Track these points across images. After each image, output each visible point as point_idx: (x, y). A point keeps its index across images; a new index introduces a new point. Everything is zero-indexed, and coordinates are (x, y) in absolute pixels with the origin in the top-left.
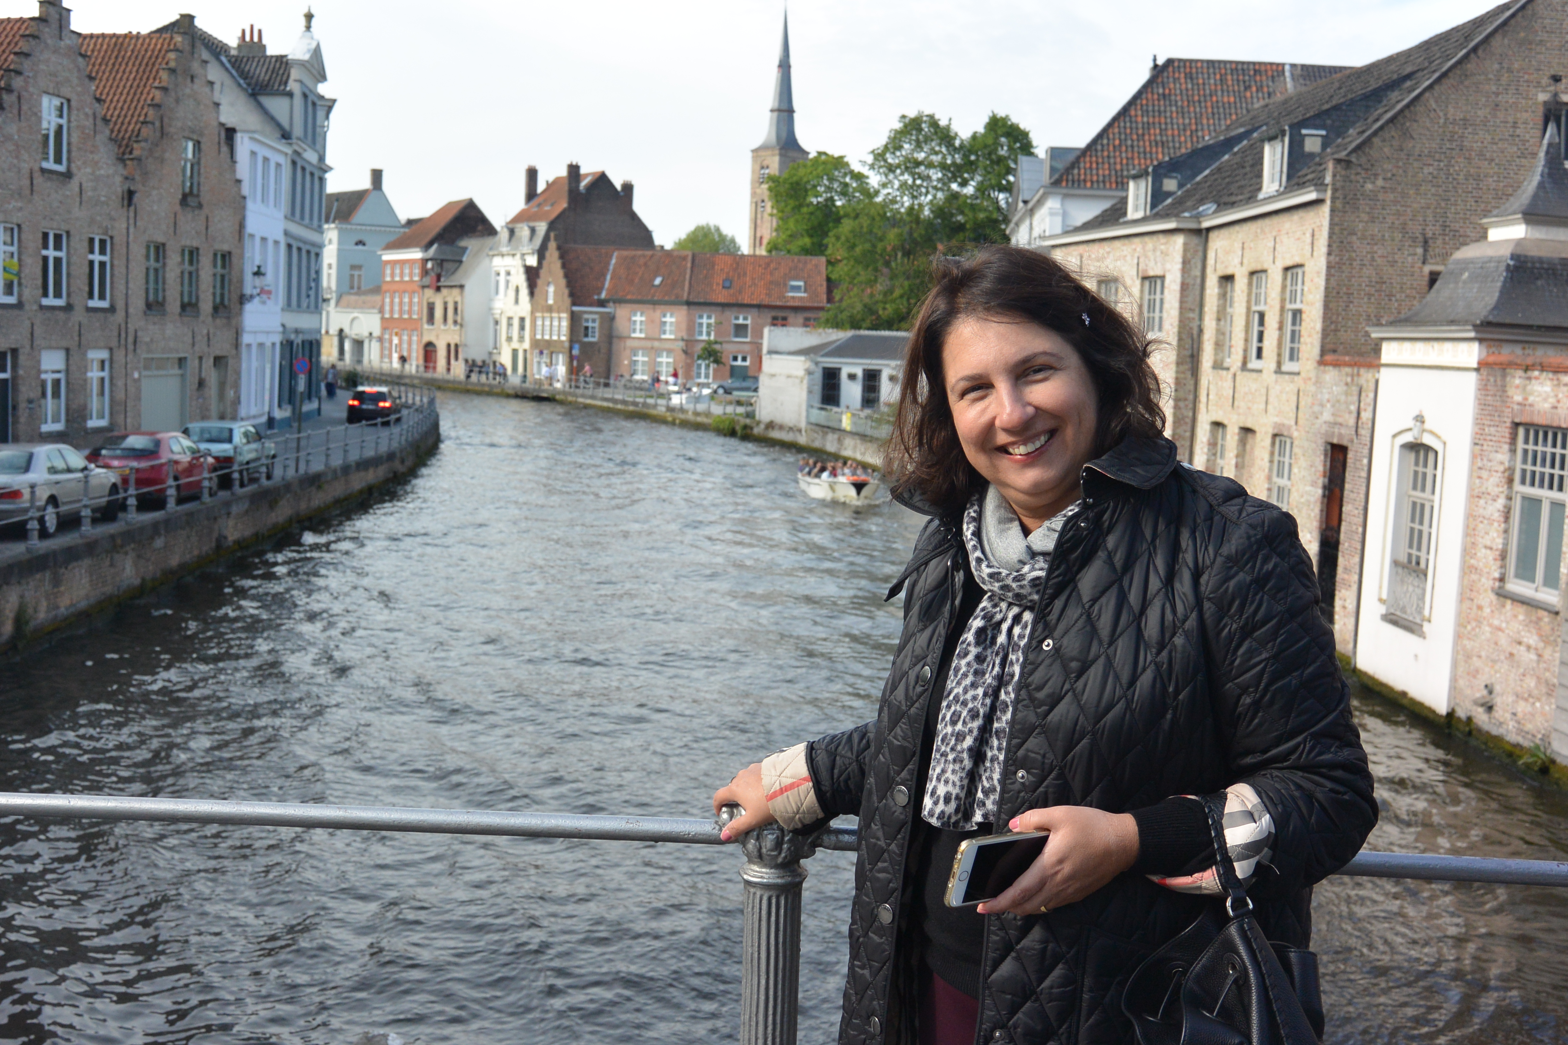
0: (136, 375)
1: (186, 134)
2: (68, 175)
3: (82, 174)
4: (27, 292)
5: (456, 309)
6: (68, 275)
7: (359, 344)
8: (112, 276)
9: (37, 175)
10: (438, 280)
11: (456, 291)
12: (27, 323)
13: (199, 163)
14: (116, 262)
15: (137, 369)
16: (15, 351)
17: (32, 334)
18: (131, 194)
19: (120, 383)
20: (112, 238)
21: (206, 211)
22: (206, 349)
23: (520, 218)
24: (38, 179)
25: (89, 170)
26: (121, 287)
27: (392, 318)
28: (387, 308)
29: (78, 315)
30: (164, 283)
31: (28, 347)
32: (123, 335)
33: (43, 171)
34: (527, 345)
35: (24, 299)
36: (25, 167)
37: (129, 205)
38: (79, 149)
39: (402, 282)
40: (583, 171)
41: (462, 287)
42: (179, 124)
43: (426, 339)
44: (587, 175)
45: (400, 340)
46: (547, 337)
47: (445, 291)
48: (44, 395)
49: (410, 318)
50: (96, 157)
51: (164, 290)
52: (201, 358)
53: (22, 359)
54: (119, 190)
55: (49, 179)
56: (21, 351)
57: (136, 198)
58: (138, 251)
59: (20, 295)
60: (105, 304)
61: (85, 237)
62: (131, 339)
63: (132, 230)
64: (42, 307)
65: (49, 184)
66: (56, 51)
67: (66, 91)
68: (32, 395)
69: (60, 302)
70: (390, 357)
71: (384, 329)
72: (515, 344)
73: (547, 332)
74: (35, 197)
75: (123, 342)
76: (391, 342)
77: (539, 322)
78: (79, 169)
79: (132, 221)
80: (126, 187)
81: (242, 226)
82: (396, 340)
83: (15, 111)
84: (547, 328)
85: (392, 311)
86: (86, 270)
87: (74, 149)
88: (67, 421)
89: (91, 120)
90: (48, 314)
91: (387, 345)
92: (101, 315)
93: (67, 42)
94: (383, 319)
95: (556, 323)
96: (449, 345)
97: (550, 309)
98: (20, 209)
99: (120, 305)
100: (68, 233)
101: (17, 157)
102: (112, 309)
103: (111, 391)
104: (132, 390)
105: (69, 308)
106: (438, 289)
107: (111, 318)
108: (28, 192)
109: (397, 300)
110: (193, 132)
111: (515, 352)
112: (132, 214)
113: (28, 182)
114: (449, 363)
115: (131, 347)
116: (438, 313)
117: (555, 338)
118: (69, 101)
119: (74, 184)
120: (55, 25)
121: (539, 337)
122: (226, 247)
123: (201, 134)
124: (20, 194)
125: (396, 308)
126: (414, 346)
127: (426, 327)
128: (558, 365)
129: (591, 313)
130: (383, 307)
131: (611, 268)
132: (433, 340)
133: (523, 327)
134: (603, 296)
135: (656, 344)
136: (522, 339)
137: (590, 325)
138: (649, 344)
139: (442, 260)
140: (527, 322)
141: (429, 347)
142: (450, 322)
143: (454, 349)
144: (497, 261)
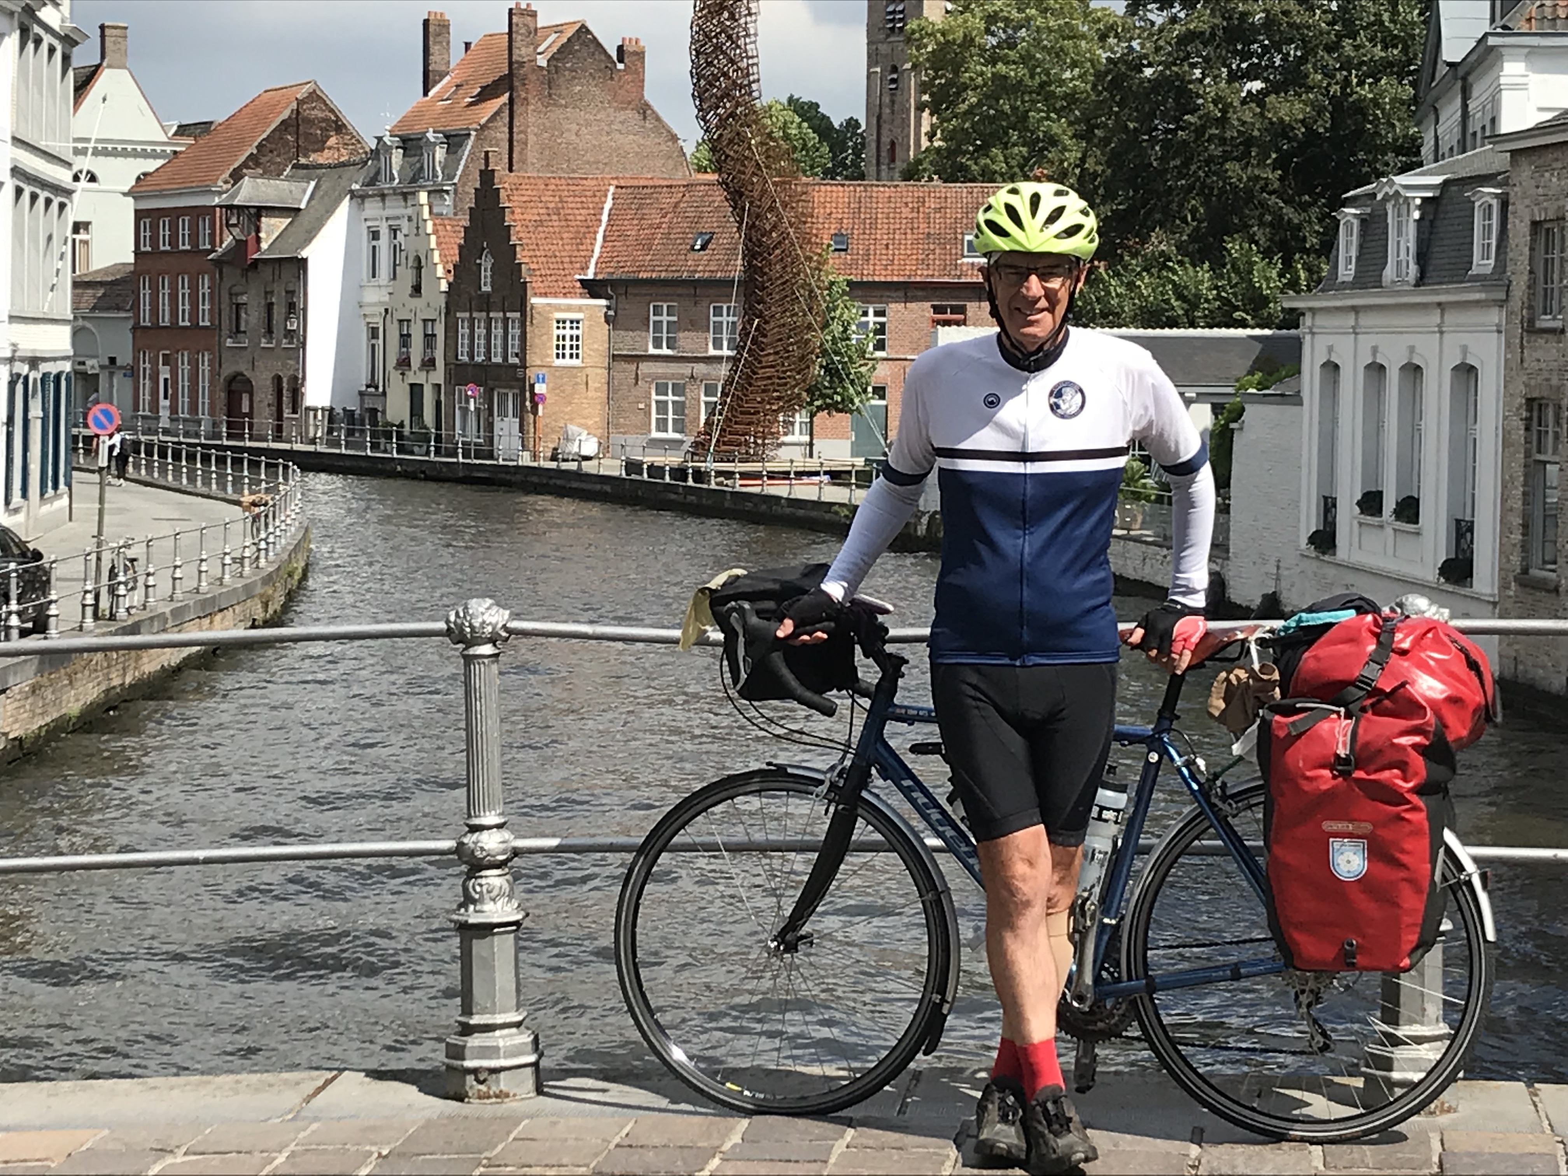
5: (289, 306)
10: (253, 249)
11: (289, 271)
27: (156, 327)
28: (145, 308)
34: (438, 376)
39: (174, 252)
40: (542, 24)
41: (301, 261)
43: (228, 370)
44: (550, 30)
45: (174, 373)
46: (479, 359)
49: (195, 326)
71: (136, 350)
72: (416, 376)
73: (481, 349)
77: (464, 331)
82: (165, 373)
84: (482, 342)
85: (155, 311)
91: (146, 382)
94: (136, 328)
95: (496, 331)
96: (278, 379)
97: (486, 303)
106: (251, 266)
109: (165, 291)
111: (416, 390)
114: (277, 416)
116: (252, 318)
117: (498, 360)
121: (465, 358)
125: (165, 308)
126: (204, 383)
127: (229, 343)
128: (503, 414)
129: (569, 308)
130: (135, 307)
131: (605, 218)
132: (243, 367)
133: (429, 339)
134: (590, 275)
135: (700, 369)
136: (429, 364)
137: (568, 332)
138: (685, 369)
139: (260, 208)
140: (440, 330)
141: (236, 385)
142: (278, 331)
143: (289, 388)
144: (373, 208)
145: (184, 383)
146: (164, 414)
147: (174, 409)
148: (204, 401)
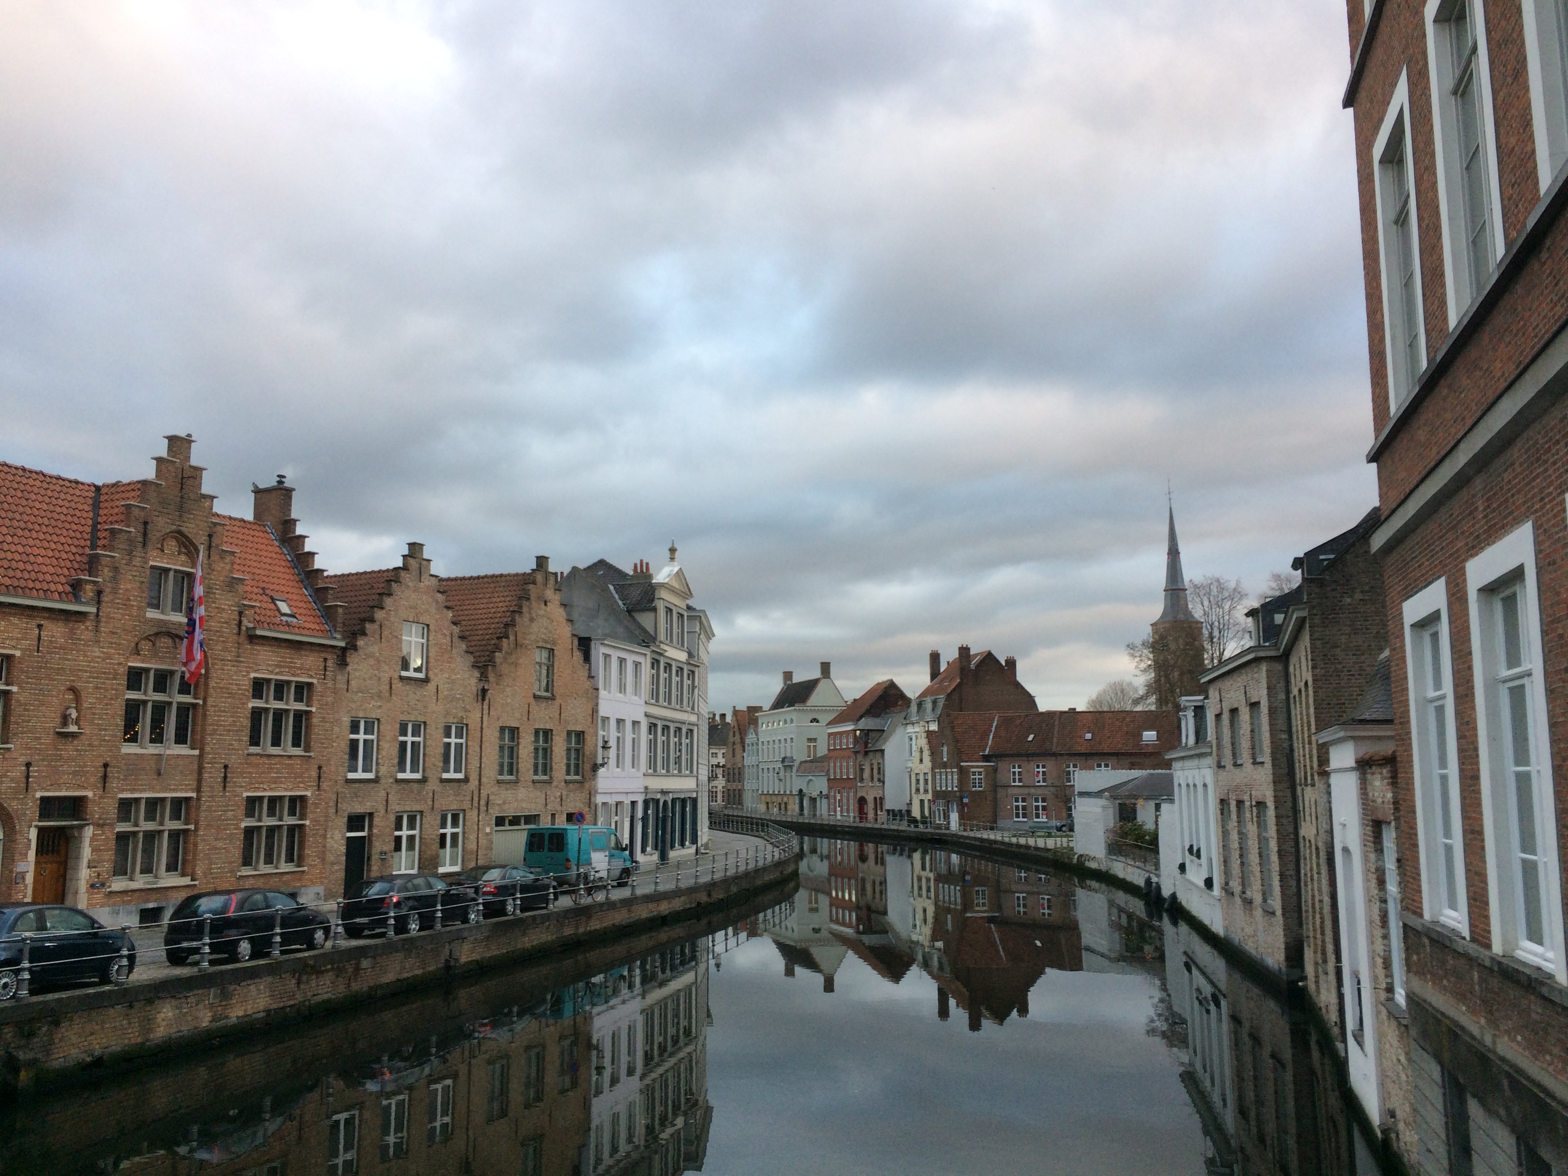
0: (488, 830)
1: (540, 644)
2: (426, 680)
3: (439, 678)
4: (383, 770)
5: (879, 769)
6: (424, 755)
7: (813, 800)
8: (467, 754)
9: (394, 682)
10: (866, 746)
11: (878, 755)
12: (383, 793)
13: (553, 666)
14: (469, 743)
15: (489, 825)
16: (371, 815)
17: (387, 801)
18: (484, 691)
19: (472, 837)
20: (467, 725)
21: (558, 701)
22: (559, 808)
23: (925, 694)
24: (397, 685)
25: (446, 675)
26: (474, 763)
27: (835, 779)
28: (832, 771)
29: (433, 785)
30: (518, 758)
31: (383, 811)
32: (476, 799)
33: (401, 678)
34: (930, 796)
35: (380, 774)
36: (385, 677)
37: (483, 700)
38: (437, 660)
39: (841, 749)
40: (972, 652)
41: (882, 751)
42: (533, 637)
43: (859, 795)
44: (977, 655)
45: (841, 797)
46: (944, 789)
47: (871, 755)
48: (398, 848)
49: (848, 779)
50: (453, 666)
51: (518, 763)
52: (553, 815)
53: (377, 821)
54: (474, 689)
55: (408, 684)
56: (375, 815)
57: (489, 695)
58: (492, 736)
59: (377, 772)
60: (460, 776)
61: (441, 726)
62: (483, 802)
63: (485, 718)
64: (398, 781)
65: (408, 687)
66: (416, 590)
67: (426, 619)
68: (385, 849)
69: (417, 776)
70: (835, 811)
71: (830, 788)
72: (922, 797)
73: (944, 785)
74: (394, 697)
75: (475, 804)
76: (835, 797)
77: (938, 777)
78: (436, 675)
79: (486, 712)
80: (480, 687)
81: (595, 711)
82: (838, 797)
83: (378, 637)
84: (944, 781)
85: (835, 774)
86: (441, 750)
87: (432, 660)
88: (419, 868)
89: (448, 639)
90: (404, 785)
91: (832, 801)
92: (456, 785)
93: (427, 582)
94: (829, 780)
95: (949, 777)
96: (875, 798)
97: (945, 766)
98: (380, 707)
99: (474, 777)
100: (425, 723)
101: (378, 669)
102: (466, 780)
103: (464, 843)
104: (483, 842)
105: (424, 780)
106: (866, 753)
107: (464, 787)
108: (387, 694)
109: (838, 765)
110: (546, 642)
111: (922, 801)
112: (486, 707)
113: (388, 687)
114: (876, 814)
115: (483, 808)
116: (866, 774)
117: (950, 789)
118: (428, 626)
119: (431, 687)
120: (415, 573)
121: (938, 789)
122: (579, 728)
123: (554, 643)
124: (379, 696)
125: (838, 771)
126: (851, 801)
127: (859, 784)
128: (953, 811)
129: (977, 767)
130: (828, 770)
131: (993, 729)
132: (864, 794)
133: (926, 781)
134: (987, 753)
135: (1032, 791)
136: (926, 791)
137: (977, 777)
138: (1026, 791)
139: (869, 730)
140: (930, 777)
141: (862, 801)
142: (875, 779)
143: (879, 802)
144: (910, 729)
145: (845, 801)
146: (839, 813)
147: (842, 812)
148: (851, 807)
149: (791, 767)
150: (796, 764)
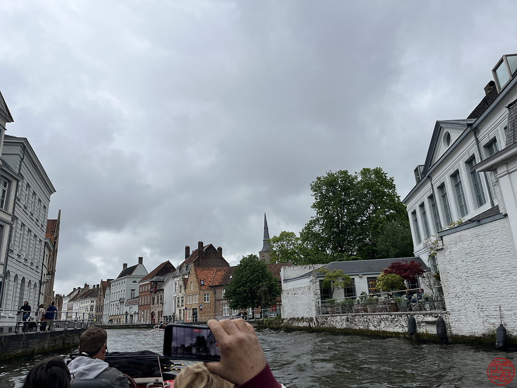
5: (161, 298)
7: (132, 316)
10: (156, 287)
11: (161, 292)
23: (183, 264)
27: (142, 305)
28: (140, 302)
39: (145, 291)
40: (204, 245)
41: (163, 290)
43: (152, 311)
44: (206, 246)
45: (144, 313)
46: (191, 303)
47: (158, 293)
49: (147, 304)
71: (139, 309)
72: (180, 308)
76: (141, 313)
77: (188, 298)
84: (190, 300)
85: (142, 303)
91: (140, 315)
94: (139, 306)
95: (193, 298)
96: (159, 312)
97: (191, 293)
106: (156, 292)
109: (143, 299)
111: (180, 310)
114: (159, 318)
116: (155, 301)
117: (193, 303)
121: (188, 303)
126: (148, 314)
127: (152, 306)
129: (207, 292)
131: (214, 274)
132: (154, 311)
133: (183, 301)
134: (211, 285)
136: (182, 306)
137: (206, 296)
139: (157, 281)
140: (184, 299)
141: (153, 315)
142: (159, 303)
143: (161, 313)
144: (176, 279)
145: (145, 315)
146: (142, 321)
147: (144, 319)
148: (148, 317)
149: (123, 302)
150: (125, 301)
